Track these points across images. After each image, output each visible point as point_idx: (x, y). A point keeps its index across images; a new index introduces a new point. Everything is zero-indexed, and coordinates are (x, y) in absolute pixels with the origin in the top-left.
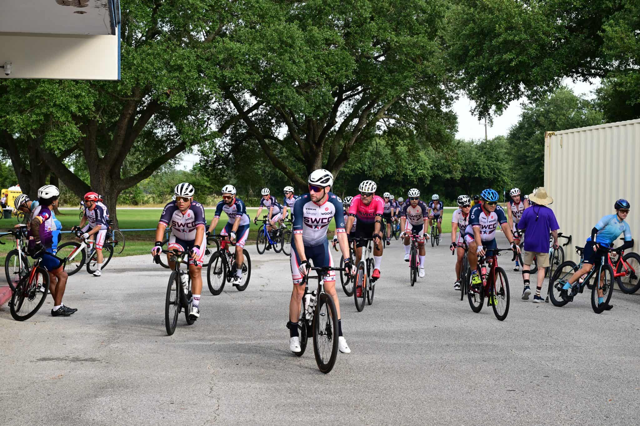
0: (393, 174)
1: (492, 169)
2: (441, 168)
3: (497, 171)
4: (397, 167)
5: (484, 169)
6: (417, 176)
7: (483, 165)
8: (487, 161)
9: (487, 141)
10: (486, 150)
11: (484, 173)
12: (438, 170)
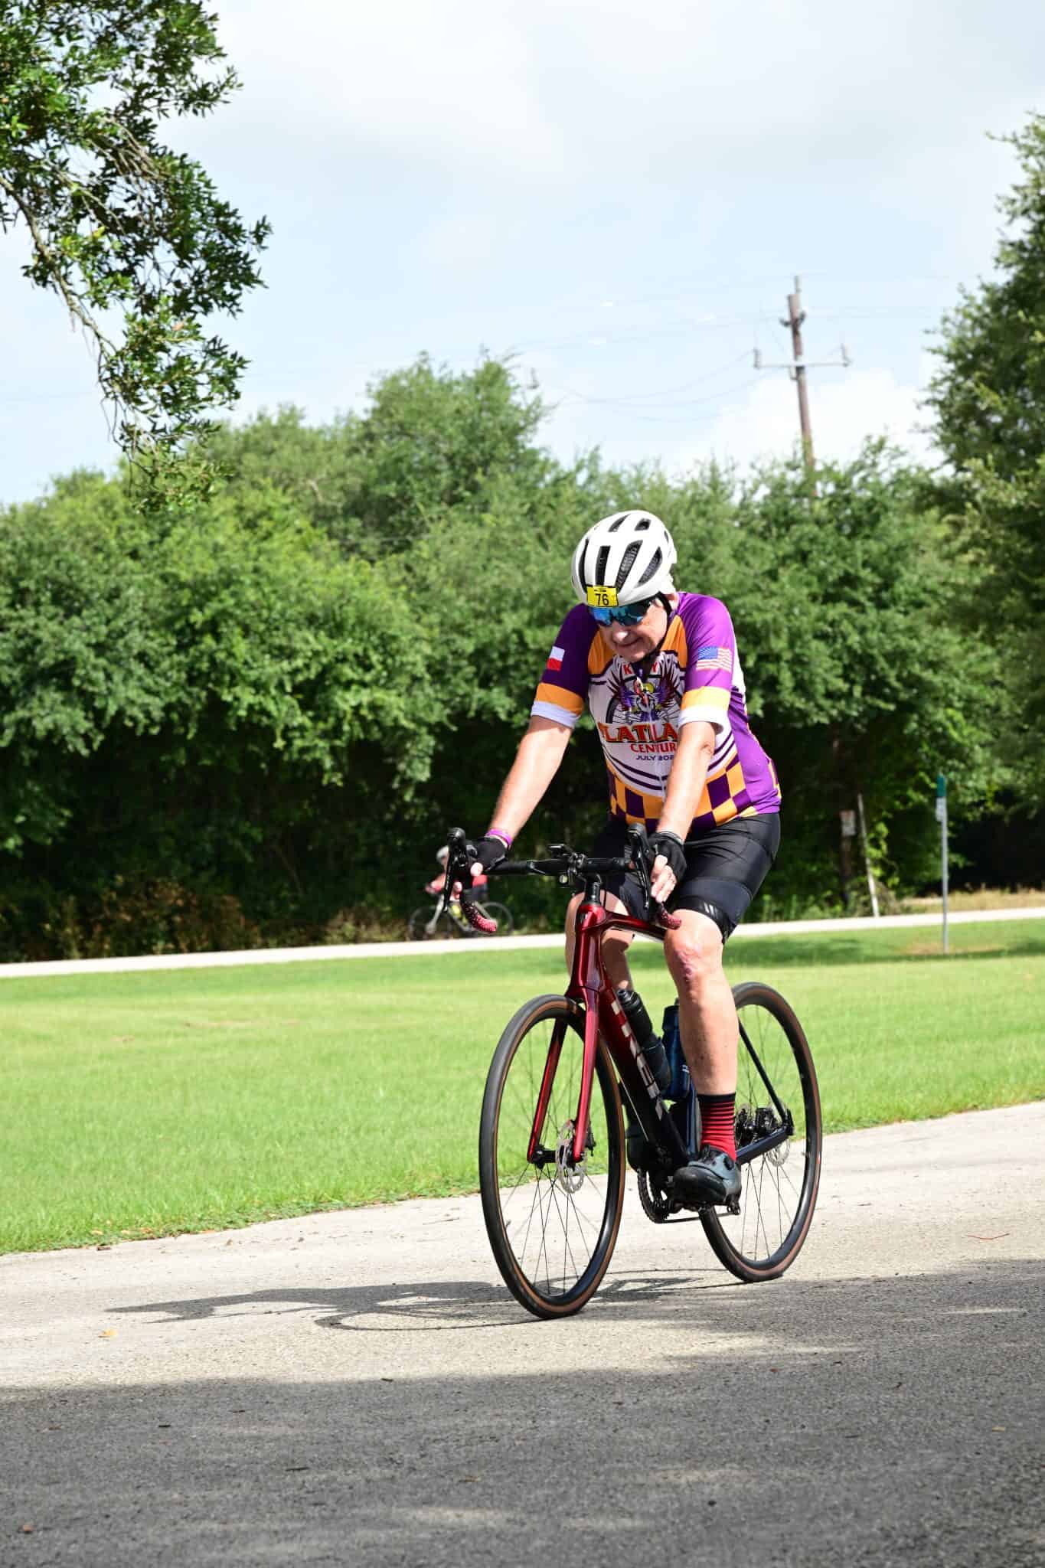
0: (167, 725)
1: (858, 663)
2: (504, 672)
3: (892, 676)
4: (194, 677)
5: (798, 661)
6: (336, 732)
7: (795, 637)
8: (815, 610)
9: (811, 476)
10: (811, 529)
11: (802, 687)
12: (485, 683)
